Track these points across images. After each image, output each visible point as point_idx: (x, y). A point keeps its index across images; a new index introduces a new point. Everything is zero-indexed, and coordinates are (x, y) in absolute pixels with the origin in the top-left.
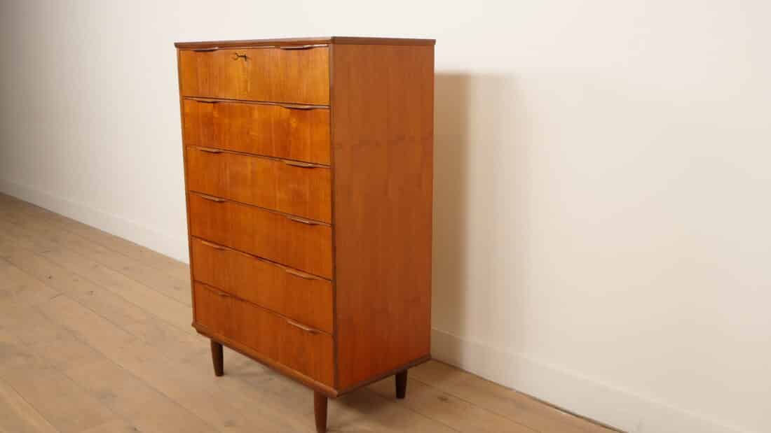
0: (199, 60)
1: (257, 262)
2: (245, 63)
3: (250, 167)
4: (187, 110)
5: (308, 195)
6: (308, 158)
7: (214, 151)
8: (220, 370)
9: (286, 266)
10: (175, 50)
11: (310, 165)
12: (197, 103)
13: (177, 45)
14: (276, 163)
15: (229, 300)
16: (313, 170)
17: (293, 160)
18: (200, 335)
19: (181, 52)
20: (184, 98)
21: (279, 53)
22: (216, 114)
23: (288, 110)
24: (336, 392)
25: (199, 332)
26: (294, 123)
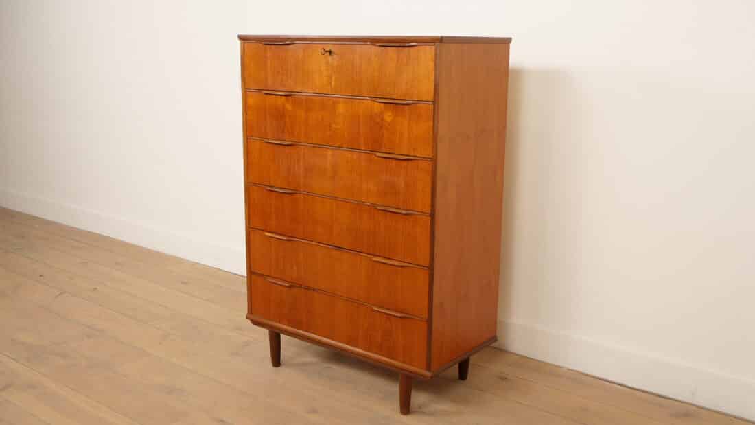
0: (269, 54)
1: (335, 253)
2: (330, 58)
3: (329, 158)
4: (251, 101)
5: (403, 185)
6: (404, 150)
7: (286, 143)
8: (276, 361)
9: (372, 255)
10: (238, 42)
11: (407, 157)
12: (265, 96)
13: (241, 38)
14: (363, 156)
15: (295, 290)
16: (410, 162)
17: (386, 153)
18: (255, 326)
19: (246, 45)
20: (246, 90)
21: (374, 50)
22: (289, 107)
23: (382, 105)
24: (428, 374)
25: (255, 323)
26: (388, 117)
